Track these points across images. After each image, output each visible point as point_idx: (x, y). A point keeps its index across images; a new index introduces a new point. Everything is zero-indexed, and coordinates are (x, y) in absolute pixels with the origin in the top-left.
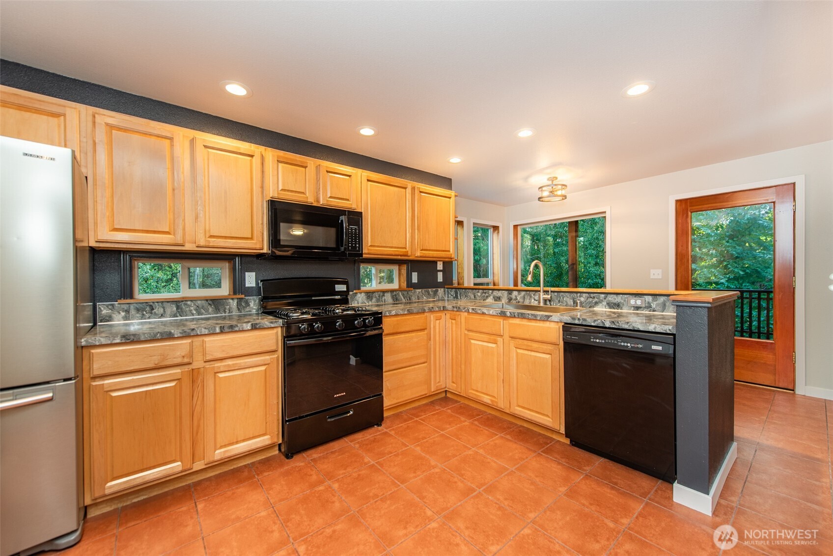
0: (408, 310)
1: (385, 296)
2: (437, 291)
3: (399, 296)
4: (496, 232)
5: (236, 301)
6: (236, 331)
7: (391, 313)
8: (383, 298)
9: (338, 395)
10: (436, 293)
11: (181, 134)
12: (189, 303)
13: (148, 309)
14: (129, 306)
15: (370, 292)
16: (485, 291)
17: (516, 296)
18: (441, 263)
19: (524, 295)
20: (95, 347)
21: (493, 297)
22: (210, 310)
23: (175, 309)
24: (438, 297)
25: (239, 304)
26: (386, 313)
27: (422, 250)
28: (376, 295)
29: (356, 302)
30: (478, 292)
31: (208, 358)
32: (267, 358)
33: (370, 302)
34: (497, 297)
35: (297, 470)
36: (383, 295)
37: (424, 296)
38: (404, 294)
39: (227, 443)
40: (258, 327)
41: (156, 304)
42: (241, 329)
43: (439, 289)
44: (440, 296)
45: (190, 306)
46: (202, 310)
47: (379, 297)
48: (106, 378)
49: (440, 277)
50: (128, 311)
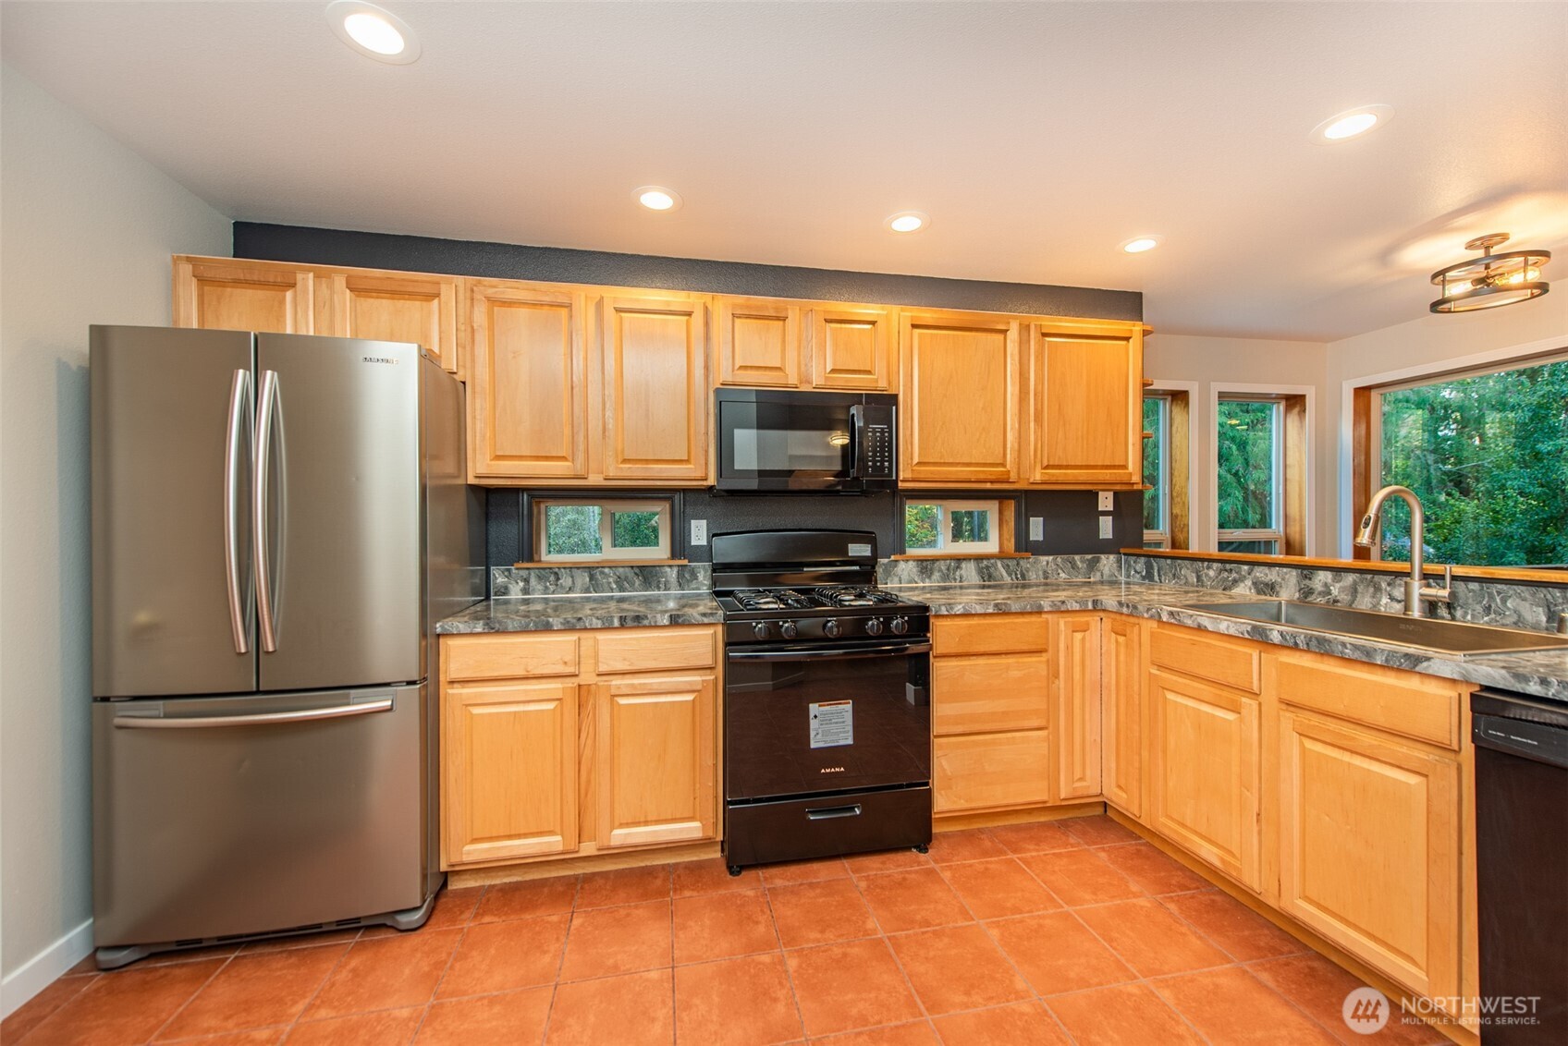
0: (996, 605)
1: (961, 569)
2: (1098, 560)
3: (996, 569)
4: (1296, 411)
5: (675, 570)
6: (645, 627)
7: (952, 609)
8: (957, 573)
9: (828, 771)
10: (1092, 565)
11: (584, 295)
12: (607, 570)
13: (552, 578)
14: (529, 574)
15: (926, 560)
16: (1228, 566)
17: (1326, 585)
18: (1110, 495)
19: (1355, 583)
20: (452, 635)
21: (1254, 584)
22: (637, 583)
23: (588, 579)
24: (1098, 574)
25: (680, 575)
26: (940, 609)
27: (1047, 467)
28: (942, 565)
29: (896, 579)
30: (1208, 568)
31: (603, 668)
32: (695, 679)
33: (927, 580)
34: (1267, 585)
35: (739, 902)
36: (958, 567)
37: (1060, 571)
38: (1008, 565)
39: (630, 821)
40: (680, 621)
41: (563, 570)
42: (653, 624)
43: (1102, 556)
44: (1106, 571)
45: (607, 576)
46: (625, 583)
47: (948, 569)
48: (466, 685)
49: (1106, 528)
50: (527, 581)
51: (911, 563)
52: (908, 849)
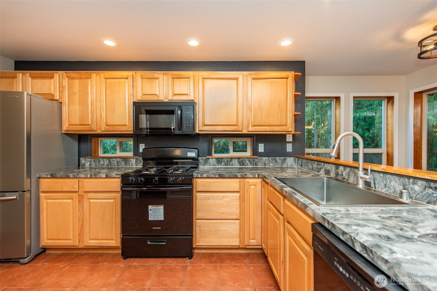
1: (232, 161)
2: (286, 159)
3: (246, 161)
4: (391, 102)
5: (135, 159)
6: (98, 178)
7: (202, 175)
8: (231, 163)
9: (155, 228)
10: (284, 161)
11: (95, 74)
12: (114, 159)
13: (98, 161)
14: (91, 160)
15: (219, 158)
16: (319, 163)
17: (342, 172)
18: (291, 136)
19: (349, 172)
20: (42, 178)
22: (123, 163)
23: (108, 162)
24: (286, 164)
27: (254, 126)
28: (225, 160)
29: (208, 164)
30: (315, 163)
31: (85, 190)
32: (113, 195)
33: (220, 165)
36: (231, 161)
37: (270, 163)
38: (250, 161)
40: (109, 176)
41: (101, 159)
43: (288, 158)
44: (289, 163)
46: (119, 163)
47: (227, 161)
48: (47, 193)
49: (289, 148)
50: (90, 162)
51: (214, 159)
52: (185, 257)
